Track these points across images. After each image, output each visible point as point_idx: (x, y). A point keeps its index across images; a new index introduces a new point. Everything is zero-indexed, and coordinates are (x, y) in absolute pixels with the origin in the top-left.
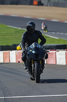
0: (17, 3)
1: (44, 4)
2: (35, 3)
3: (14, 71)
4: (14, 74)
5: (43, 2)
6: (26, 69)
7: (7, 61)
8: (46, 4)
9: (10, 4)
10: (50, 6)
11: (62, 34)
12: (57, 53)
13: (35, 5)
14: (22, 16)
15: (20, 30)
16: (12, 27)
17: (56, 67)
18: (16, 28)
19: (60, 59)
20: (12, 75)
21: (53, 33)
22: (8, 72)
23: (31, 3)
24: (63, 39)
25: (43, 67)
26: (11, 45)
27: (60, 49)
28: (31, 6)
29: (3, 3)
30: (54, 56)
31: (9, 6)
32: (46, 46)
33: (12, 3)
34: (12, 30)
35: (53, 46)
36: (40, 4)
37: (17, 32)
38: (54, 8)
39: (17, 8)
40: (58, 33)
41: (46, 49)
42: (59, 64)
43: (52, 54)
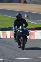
0: (11, 2)
1: (28, 3)
2: (22, 2)
3: (9, 43)
4: (9, 45)
5: (27, 1)
6: (16, 41)
7: (5, 37)
8: (29, 2)
9: (7, 2)
10: (31, 4)
11: (38, 20)
12: (36, 32)
13: (22, 3)
14: (14, 10)
15: (13, 18)
16: (8, 16)
17: (35, 41)
18: (10, 17)
19: (37, 36)
20: (8, 45)
21: (33, 20)
22: (6, 44)
23: (20, 2)
24: (39, 23)
25: (26, 40)
26: (7, 27)
27: (38, 30)
28: (20, 4)
29: (2, 2)
30: (34, 34)
31: (6, 3)
32: (29, 28)
33: (8, 2)
34: (8, 18)
35: (33, 28)
36: (25, 2)
37: (11, 19)
38: (34, 5)
39: (11, 5)
40: (36, 20)
41: (29, 30)
42: (37, 39)
43: (33, 33)
